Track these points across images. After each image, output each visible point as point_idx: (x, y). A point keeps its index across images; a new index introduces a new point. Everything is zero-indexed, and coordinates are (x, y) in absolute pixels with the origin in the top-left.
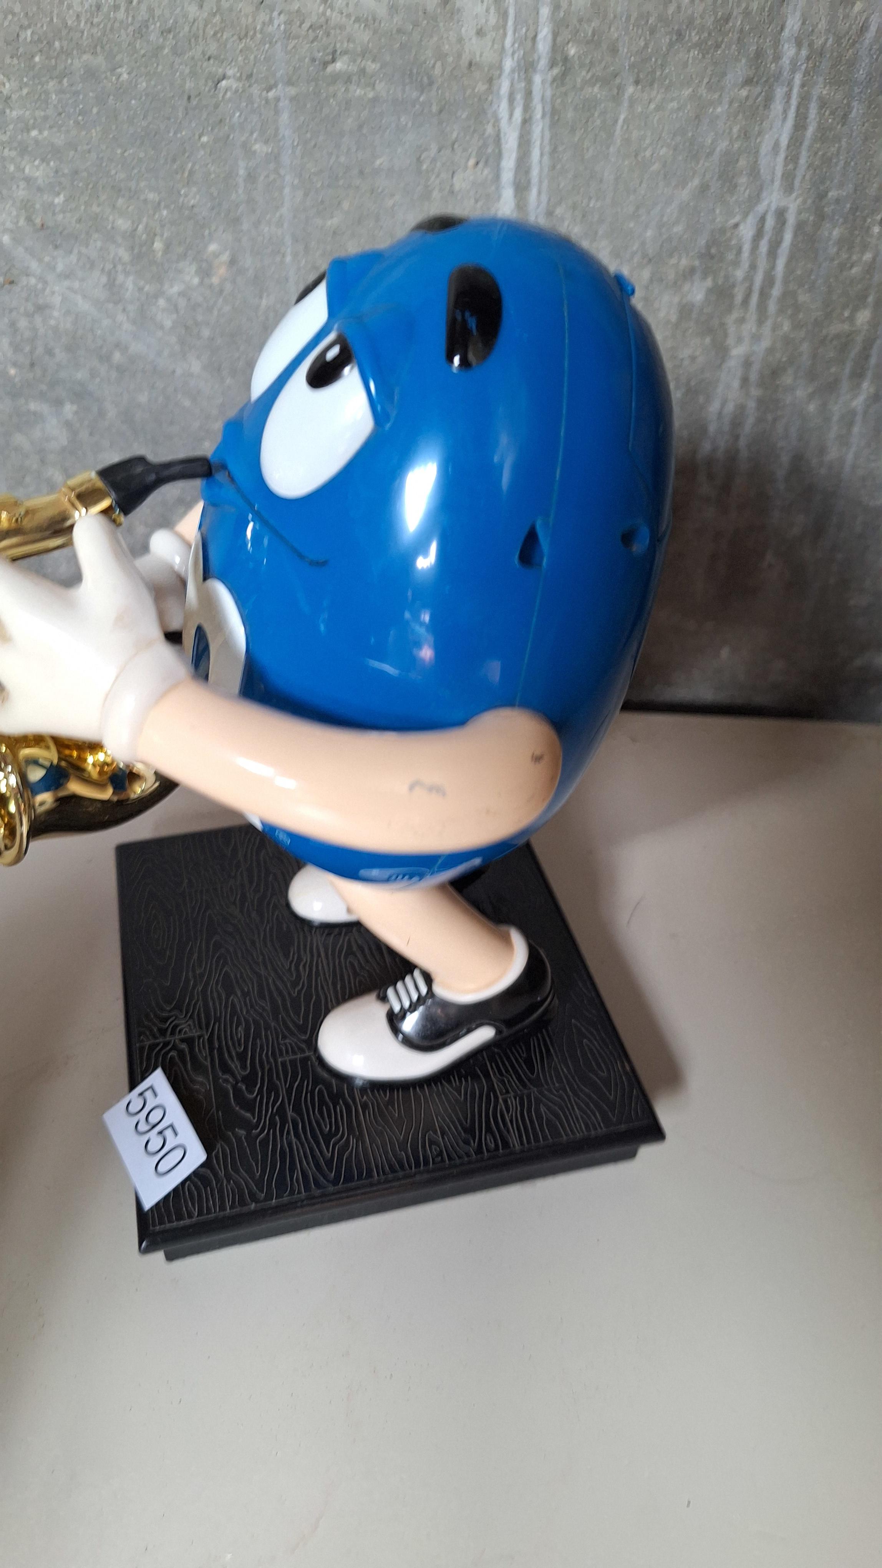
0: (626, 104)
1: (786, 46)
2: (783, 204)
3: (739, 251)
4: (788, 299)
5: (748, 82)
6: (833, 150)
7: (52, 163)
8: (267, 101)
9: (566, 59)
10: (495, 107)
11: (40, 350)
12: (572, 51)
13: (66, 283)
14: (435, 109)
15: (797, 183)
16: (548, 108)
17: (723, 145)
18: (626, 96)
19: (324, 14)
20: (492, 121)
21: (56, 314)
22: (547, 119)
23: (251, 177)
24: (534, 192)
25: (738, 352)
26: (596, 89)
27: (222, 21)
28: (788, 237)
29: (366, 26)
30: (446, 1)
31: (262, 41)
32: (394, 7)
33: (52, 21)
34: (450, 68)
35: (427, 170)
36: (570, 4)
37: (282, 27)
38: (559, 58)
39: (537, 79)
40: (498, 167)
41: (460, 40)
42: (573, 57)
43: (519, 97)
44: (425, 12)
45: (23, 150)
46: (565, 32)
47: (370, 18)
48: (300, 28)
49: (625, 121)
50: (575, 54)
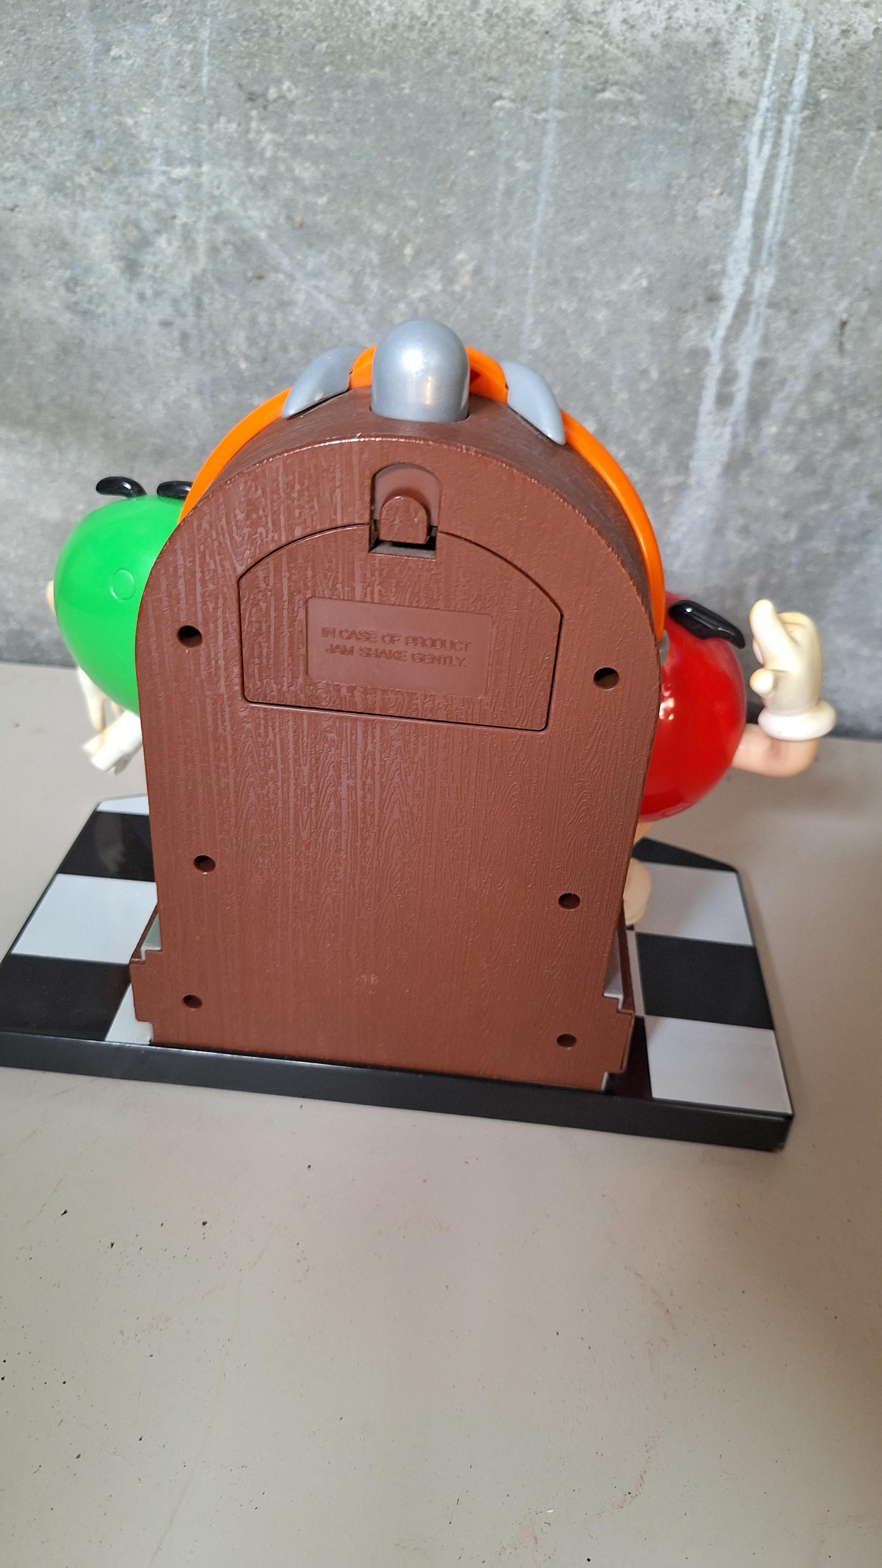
0: (866, 148)
7: (322, 166)
8: (536, 122)
9: (817, 103)
10: (746, 143)
11: (275, 346)
12: (824, 95)
13: (313, 282)
14: (691, 139)
16: (795, 146)
18: (868, 140)
19: (602, 47)
20: (742, 155)
21: (297, 311)
22: (793, 157)
23: (509, 192)
24: (771, 222)
26: (841, 132)
27: (508, 47)
29: (639, 61)
30: (716, 43)
31: (541, 68)
32: (666, 46)
33: (348, 36)
34: (710, 104)
35: (675, 196)
36: (828, 54)
37: (562, 57)
38: (812, 102)
39: (789, 119)
40: (740, 200)
41: (724, 80)
42: (824, 101)
43: (769, 134)
44: (695, 52)
45: (296, 151)
46: (820, 78)
47: (644, 54)
48: (578, 58)
49: (864, 163)
50: (826, 99)
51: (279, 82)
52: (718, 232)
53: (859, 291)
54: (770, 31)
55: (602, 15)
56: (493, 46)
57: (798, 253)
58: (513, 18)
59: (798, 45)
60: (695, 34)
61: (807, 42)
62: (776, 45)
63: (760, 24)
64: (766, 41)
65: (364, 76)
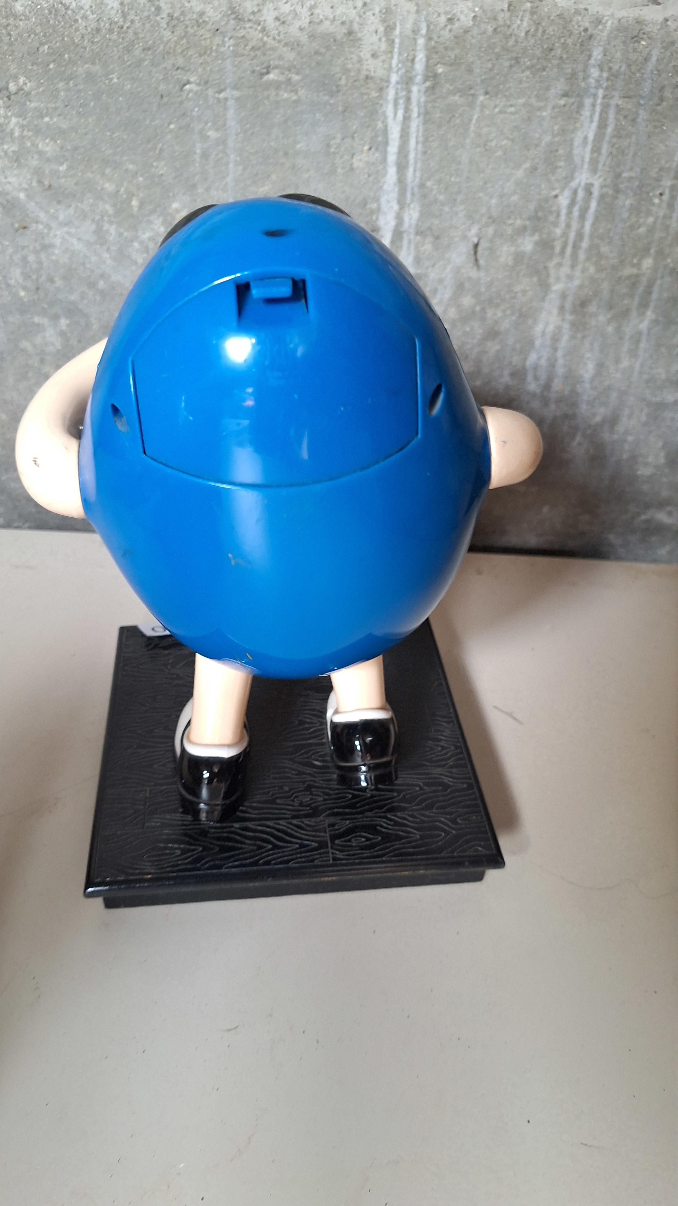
0: (478, 109)
1: (592, 70)
2: (589, 181)
3: (558, 215)
4: (594, 252)
5: (565, 95)
6: (625, 144)
7: (59, 142)
8: (218, 99)
9: (436, 76)
10: (384, 109)
11: (43, 278)
12: (440, 70)
13: (66, 229)
14: (340, 108)
15: (600, 166)
16: (422, 110)
17: (548, 138)
18: (478, 103)
19: (262, 39)
20: (382, 119)
21: (57, 252)
22: (422, 117)
23: (205, 156)
24: (411, 170)
25: (557, 287)
26: (457, 98)
27: (188, 42)
28: (593, 205)
29: (292, 49)
30: (350, 33)
31: (217, 58)
32: (312, 36)
33: (63, 39)
34: (352, 80)
35: (334, 153)
36: (439, 37)
37: (231, 48)
38: (431, 75)
39: (415, 89)
40: (385, 152)
41: (360, 61)
42: (440, 74)
43: (401, 101)
44: (335, 41)
45: (37, 131)
46: (436, 56)
47: (295, 44)
48: (244, 48)
49: (478, 120)
50: (442, 72)
51: (16, 78)
52: (371, 179)
53: (484, 220)
54: (392, 21)
55: (258, 14)
56: (176, 43)
57: (435, 192)
58: (189, 20)
59: (416, 31)
60: (333, 26)
61: (422, 29)
62: (397, 32)
63: (383, 16)
64: (389, 29)
65: (81, 70)
